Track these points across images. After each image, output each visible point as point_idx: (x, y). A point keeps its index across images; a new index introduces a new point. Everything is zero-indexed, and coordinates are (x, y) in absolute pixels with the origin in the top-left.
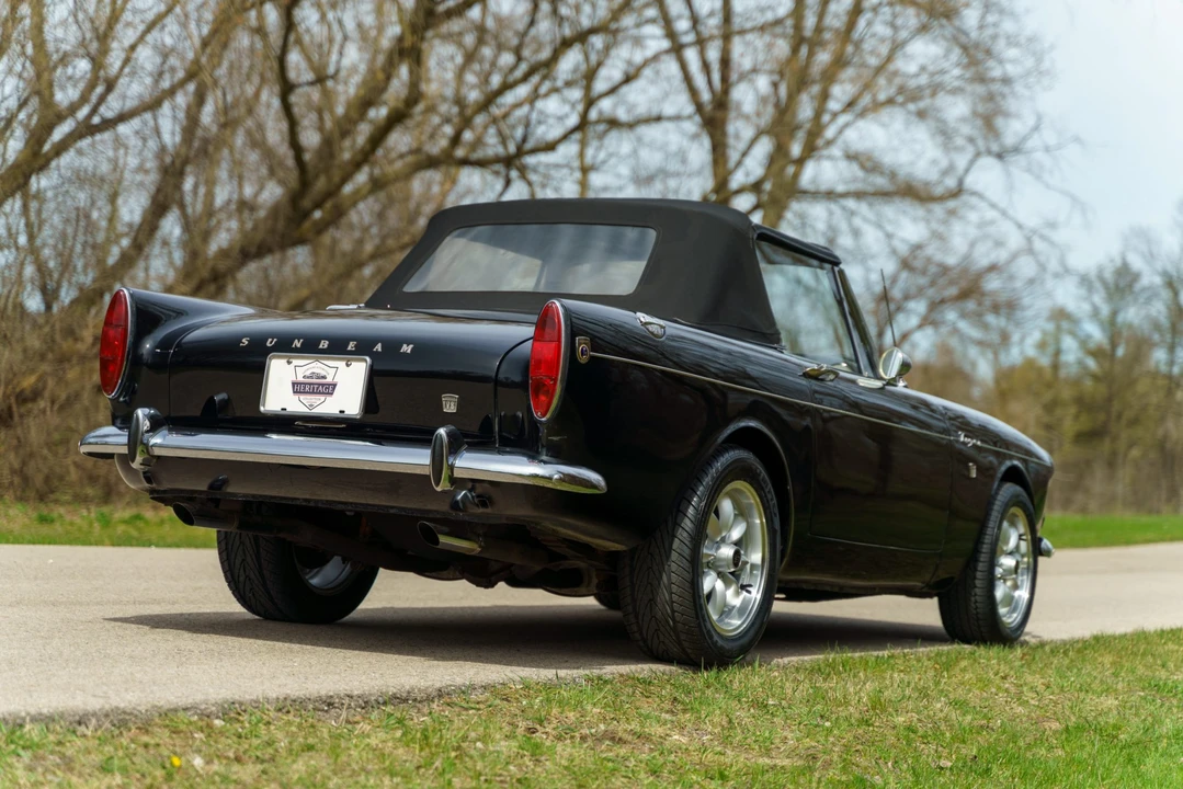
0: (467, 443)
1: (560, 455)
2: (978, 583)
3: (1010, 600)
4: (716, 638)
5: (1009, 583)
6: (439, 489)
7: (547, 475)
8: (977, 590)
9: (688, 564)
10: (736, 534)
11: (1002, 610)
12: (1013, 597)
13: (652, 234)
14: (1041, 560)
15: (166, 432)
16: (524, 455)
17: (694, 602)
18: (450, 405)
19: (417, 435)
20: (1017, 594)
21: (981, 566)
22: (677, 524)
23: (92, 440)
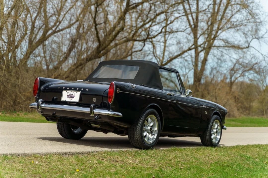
0: (97, 107)
1: (113, 110)
2: (207, 134)
3: (216, 138)
4: (146, 144)
5: (215, 135)
6: (91, 116)
7: (111, 114)
8: (208, 136)
9: (140, 130)
10: (151, 124)
11: (214, 140)
12: (216, 137)
13: (139, 67)
14: (223, 130)
15: (44, 104)
16: (107, 110)
17: (141, 137)
18: (94, 100)
19: (87, 106)
20: (217, 137)
21: (208, 131)
22: (138, 123)
23: (32, 105)
